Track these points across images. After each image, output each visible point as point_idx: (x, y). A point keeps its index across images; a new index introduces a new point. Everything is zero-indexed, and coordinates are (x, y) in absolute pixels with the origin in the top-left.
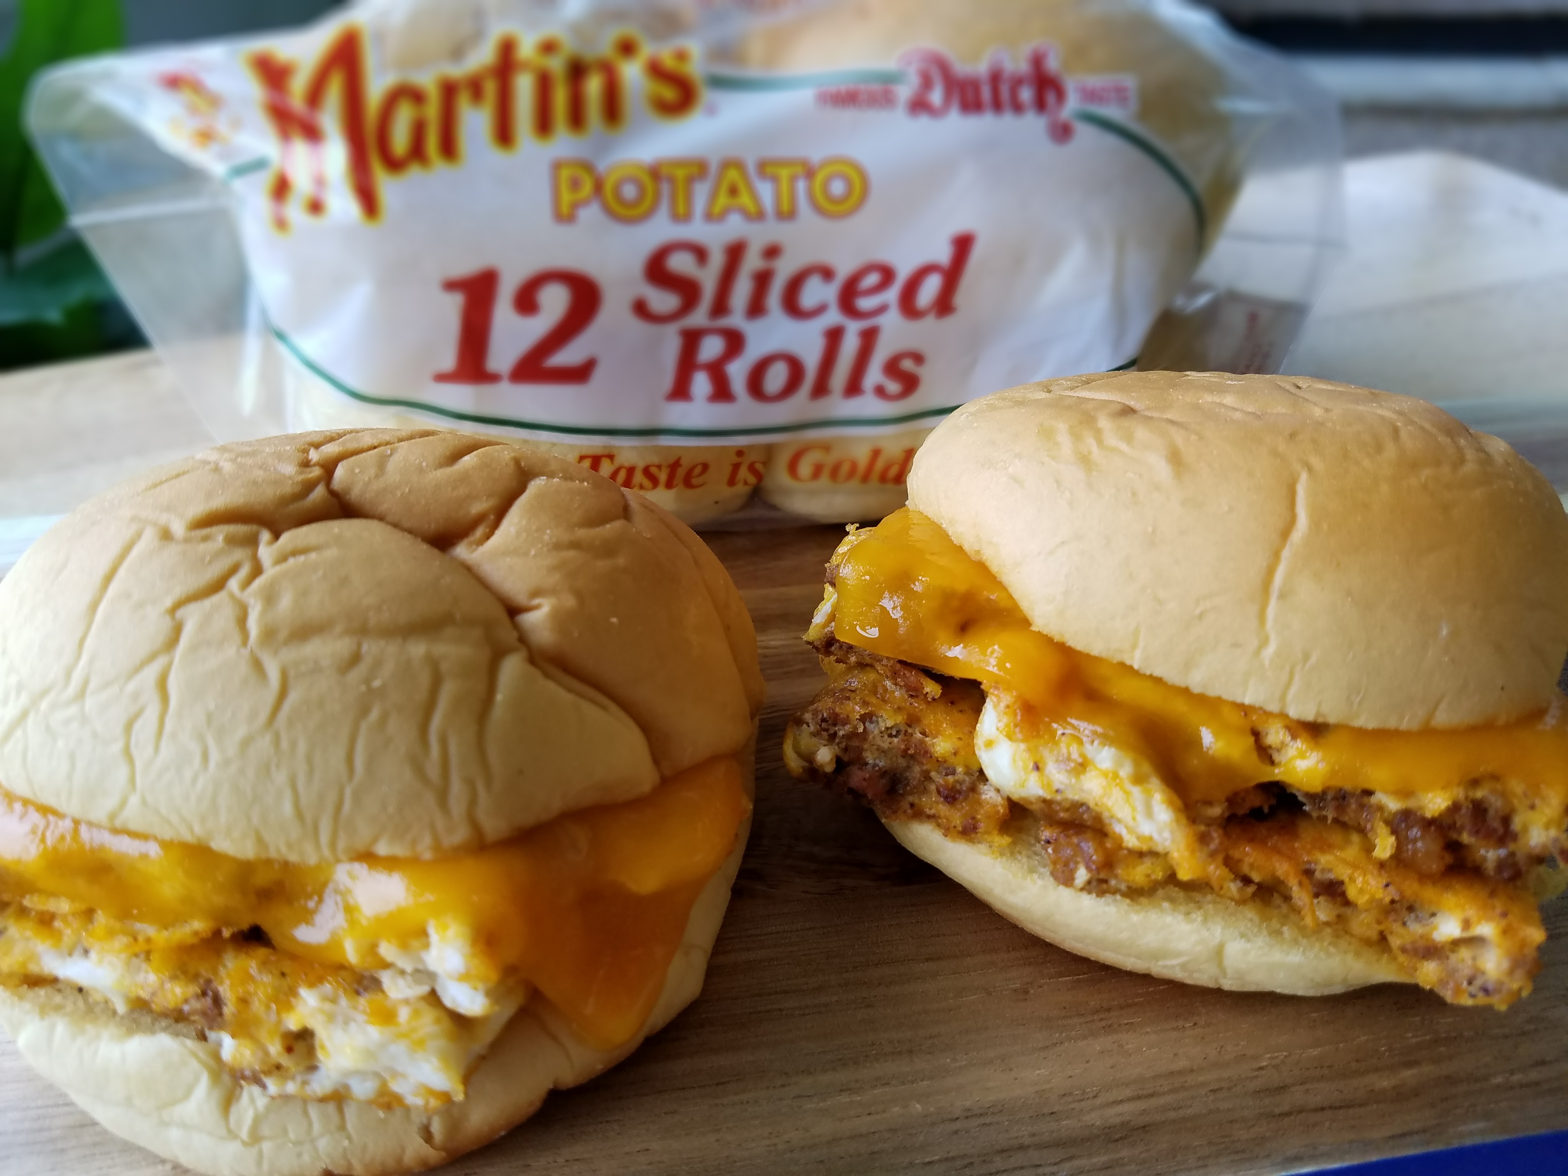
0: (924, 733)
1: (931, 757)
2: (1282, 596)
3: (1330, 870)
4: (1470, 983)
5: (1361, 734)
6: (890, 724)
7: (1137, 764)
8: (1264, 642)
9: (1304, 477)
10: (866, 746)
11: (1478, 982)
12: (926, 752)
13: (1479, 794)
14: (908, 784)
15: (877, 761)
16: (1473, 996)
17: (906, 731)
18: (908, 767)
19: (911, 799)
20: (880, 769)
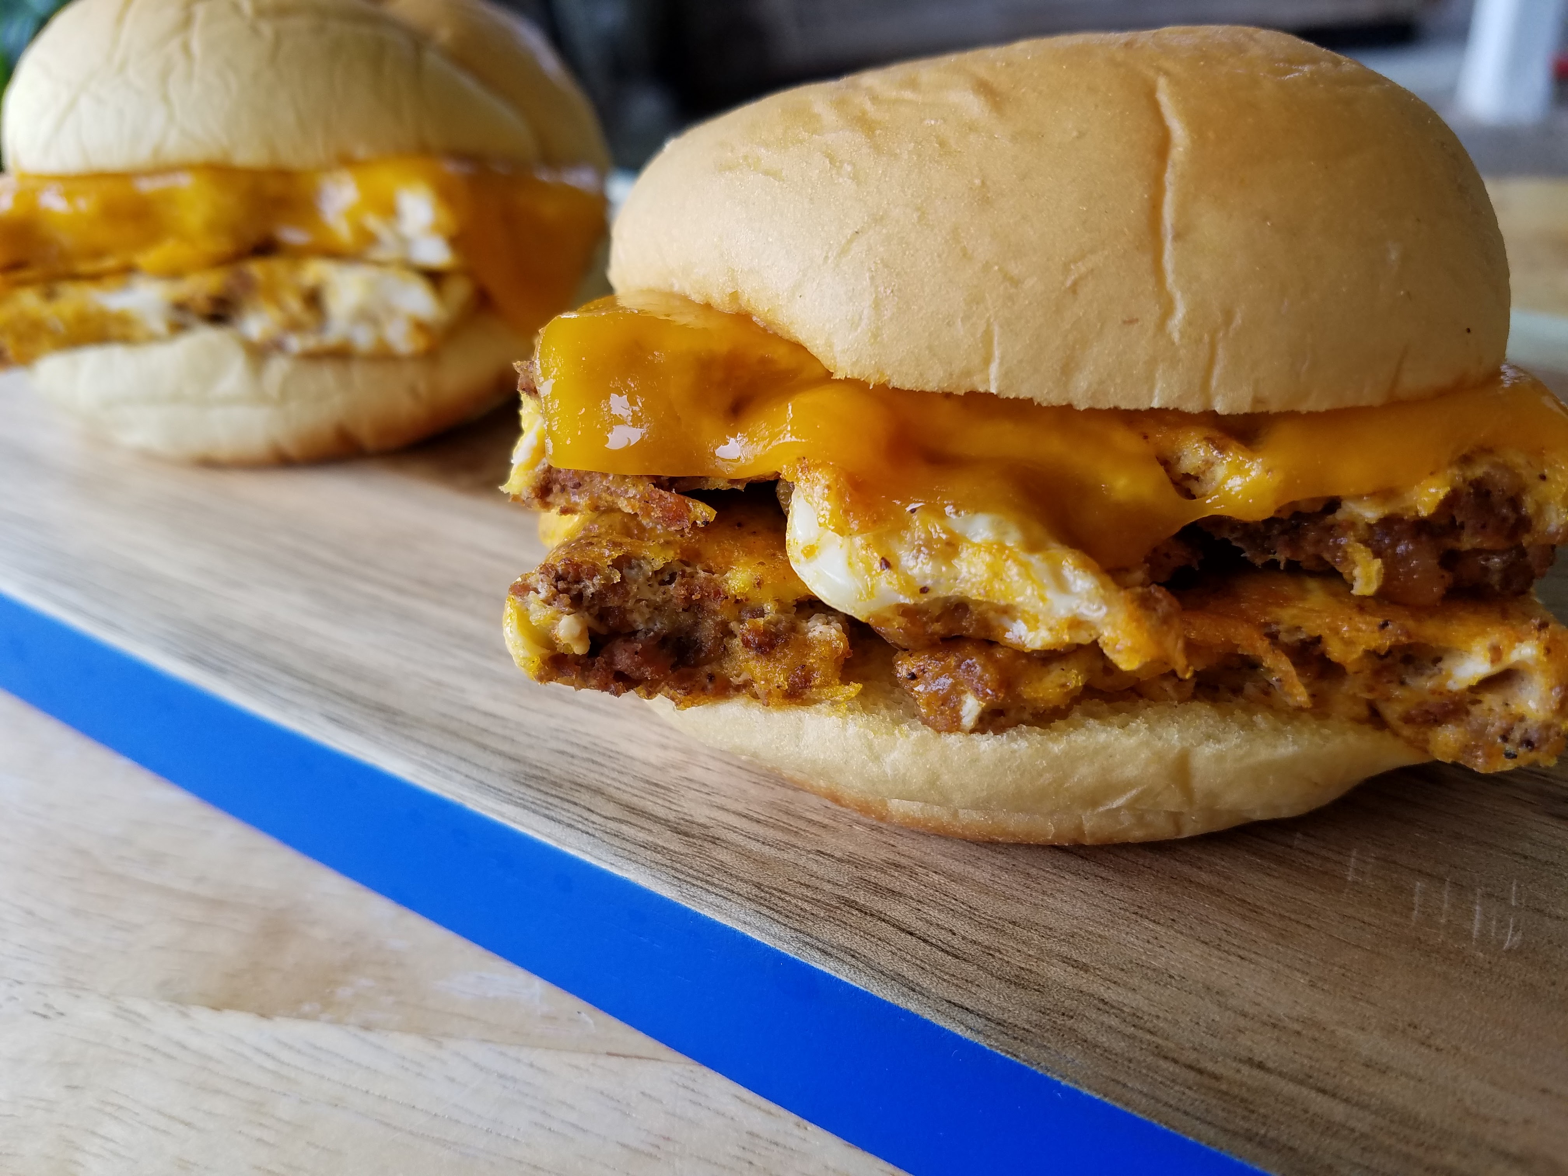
0: (709, 570)
1: (727, 598)
2: (1178, 236)
3: (1298, 628)
4: (1505, 738)
5: (1313, 418)
6: (659, 564)
7: (1024, 528)
8: (1168, 310)
9: (1162, 83)
10: (630, 604)
11: (1517, 735)
12: (717, 593)
13: (1479, 471)
14: (700, 650)
15: (651, 625)
16: (1511, 756)
17: (684, 572)
18: (696, 624)
19: (708, 669)
20: (657, 634)
